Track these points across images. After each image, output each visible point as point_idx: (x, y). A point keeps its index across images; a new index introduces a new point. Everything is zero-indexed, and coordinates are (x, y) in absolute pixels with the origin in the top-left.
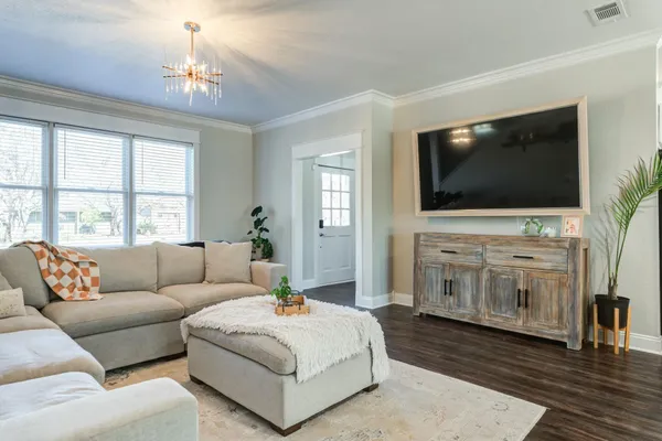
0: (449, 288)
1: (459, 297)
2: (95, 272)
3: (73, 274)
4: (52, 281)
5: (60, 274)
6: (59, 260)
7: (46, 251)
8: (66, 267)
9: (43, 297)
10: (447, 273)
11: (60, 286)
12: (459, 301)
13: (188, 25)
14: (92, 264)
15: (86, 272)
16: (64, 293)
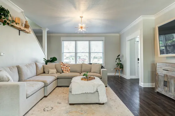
0: (166, 84)
1: (169, 88)
2: (69, 68)
3: (66, 68)
4: (63, 69)
5: (64, 68)
6: (64, 65)
7: (62, 64)
8: (65, 67)
9: (61, 72)
10: (165, 78)
11: (64, 70)
12: (169, 89)
13: (80, 17)
14: (69, 66)
15: (68, 68)
16: (64, 71)
